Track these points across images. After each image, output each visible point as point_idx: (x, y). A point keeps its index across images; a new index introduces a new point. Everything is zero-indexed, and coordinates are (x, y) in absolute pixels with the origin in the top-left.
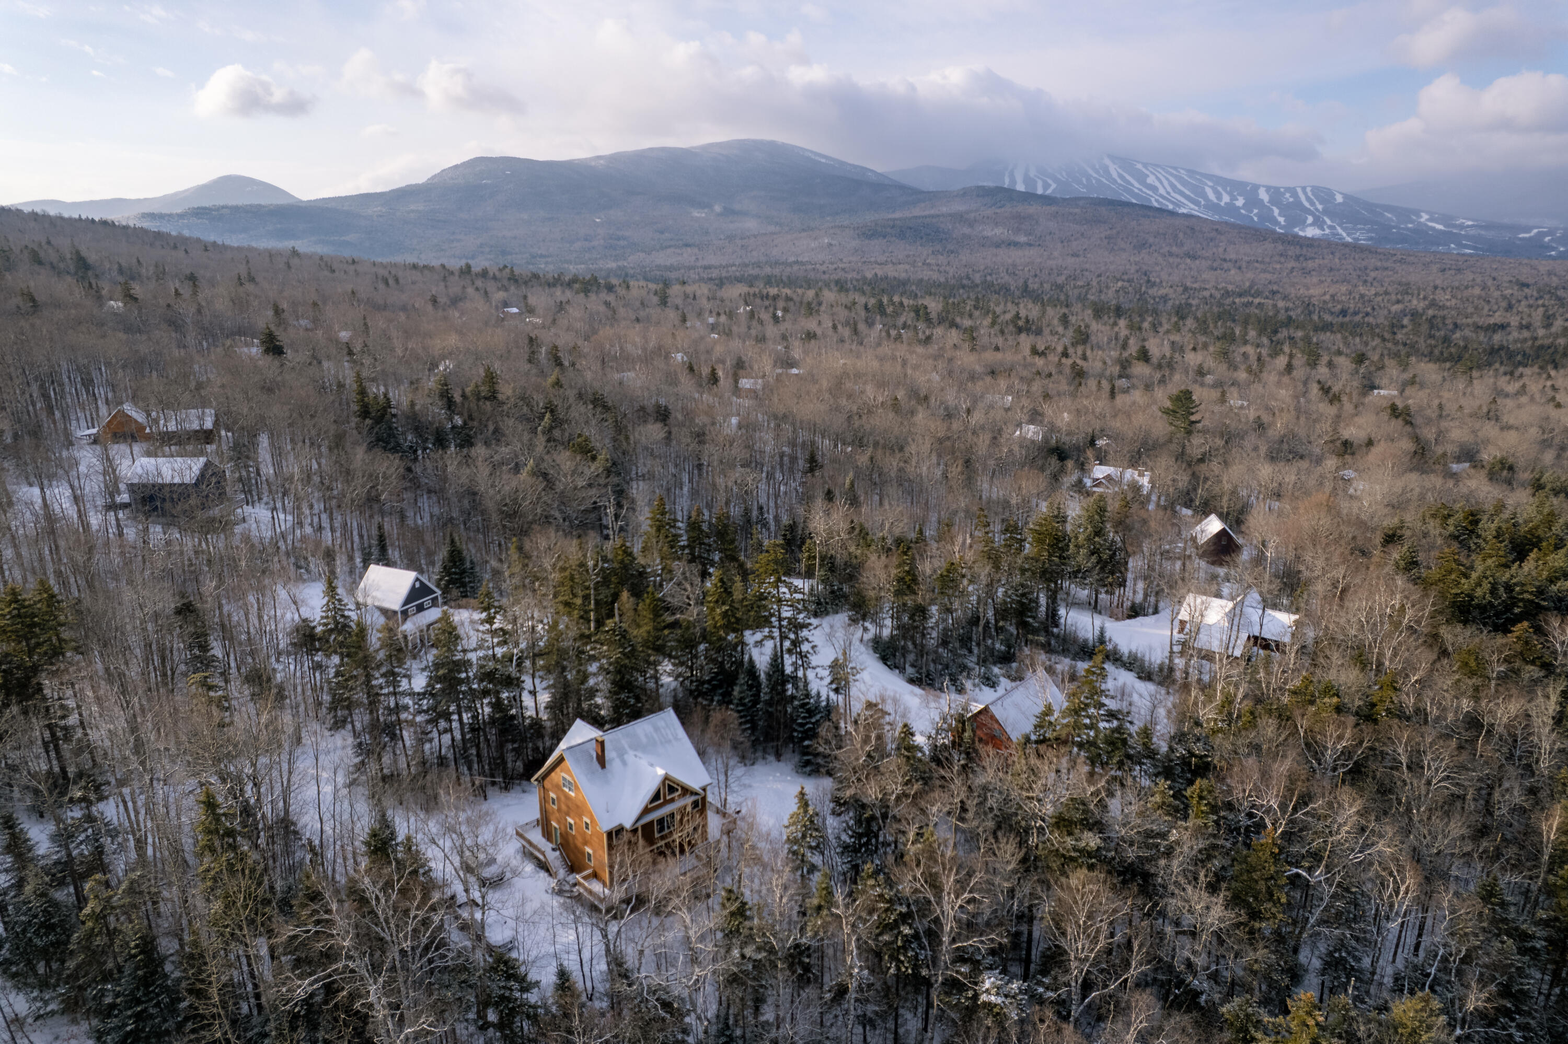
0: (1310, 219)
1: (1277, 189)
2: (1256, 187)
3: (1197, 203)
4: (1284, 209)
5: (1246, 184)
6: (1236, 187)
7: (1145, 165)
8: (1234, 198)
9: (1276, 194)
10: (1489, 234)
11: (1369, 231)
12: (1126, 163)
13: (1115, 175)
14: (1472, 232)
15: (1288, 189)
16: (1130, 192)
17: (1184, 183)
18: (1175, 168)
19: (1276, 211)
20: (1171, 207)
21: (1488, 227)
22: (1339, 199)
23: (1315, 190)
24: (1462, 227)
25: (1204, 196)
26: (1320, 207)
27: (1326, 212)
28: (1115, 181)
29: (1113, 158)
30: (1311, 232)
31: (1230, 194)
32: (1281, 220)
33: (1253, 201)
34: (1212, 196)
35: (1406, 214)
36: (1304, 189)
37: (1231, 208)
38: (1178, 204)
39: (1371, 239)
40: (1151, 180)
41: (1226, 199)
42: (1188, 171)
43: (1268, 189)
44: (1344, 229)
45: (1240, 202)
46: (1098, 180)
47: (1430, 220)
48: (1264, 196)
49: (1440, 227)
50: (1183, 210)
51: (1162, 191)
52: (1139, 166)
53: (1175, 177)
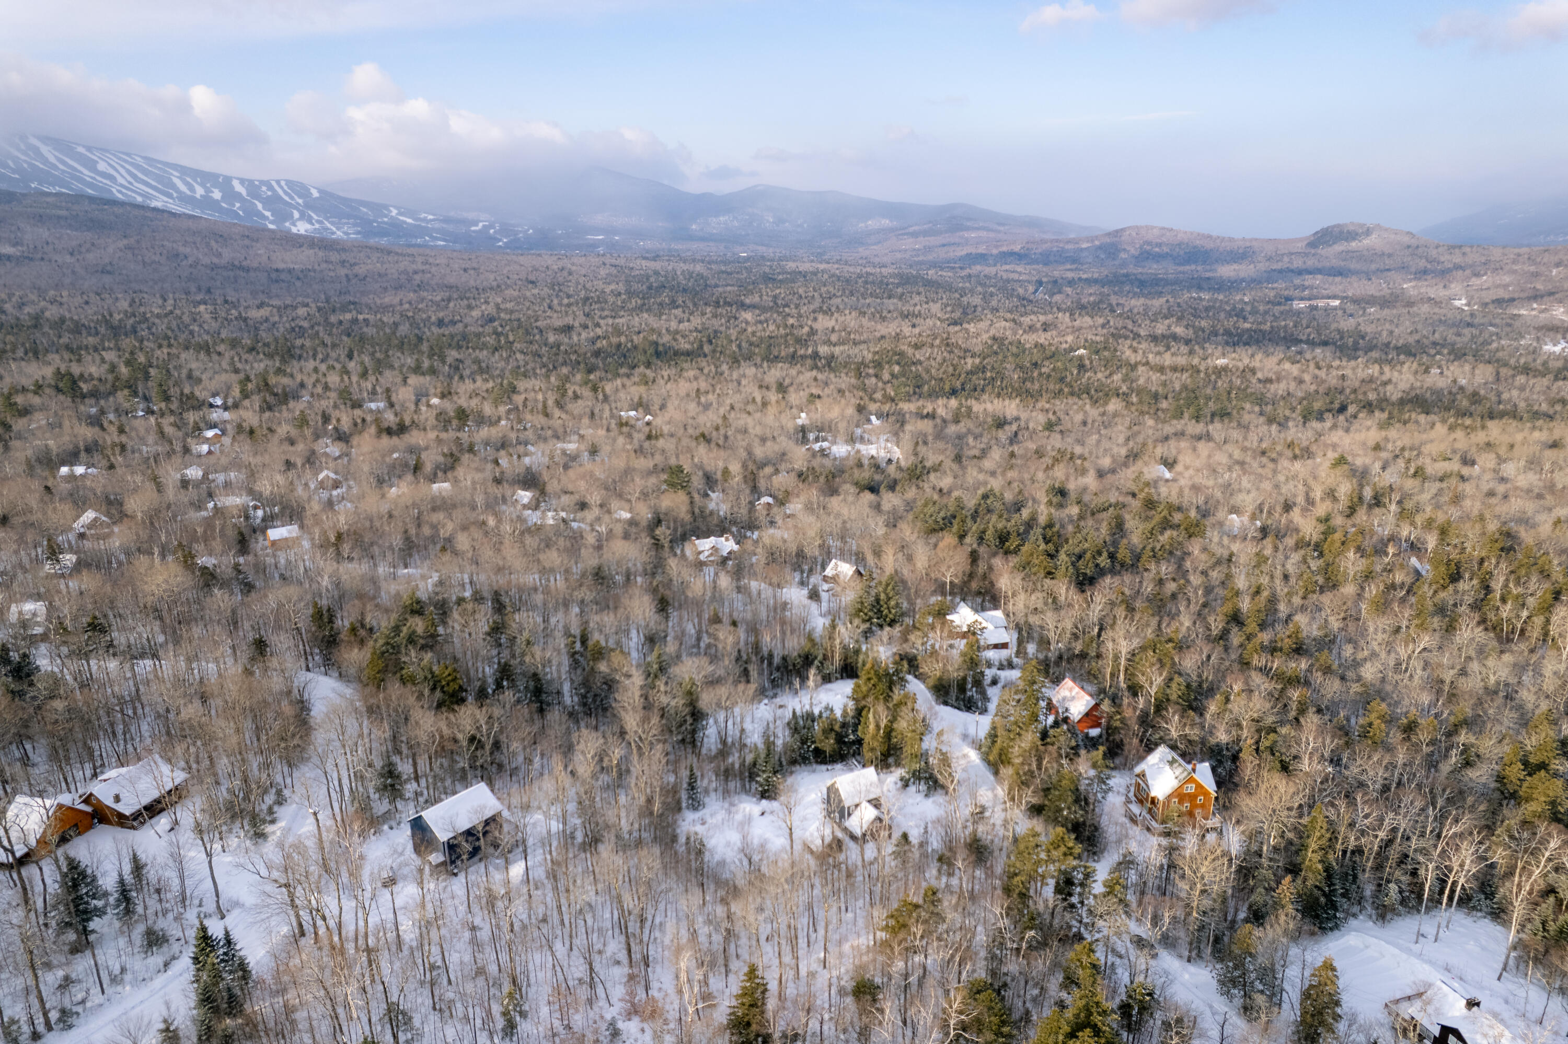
0: (296, 215)
1: (251, 182)
2: (228, 180)
3: (169, 196)
4: (267, 202)
5: (218, 176)
6: (208, 178)
7: (89, 149)
8: (208, 191)
9: (252, 187)
10: (450, 227)
11: (355, 225)
12: (63, 146)
13: (52, 159)
14: (437, 225)
15: (262, 182)
16: (81, 180)
17: (146, 172)
18: (128, 155)
19: (260, 206)
20: (139, 199)
21: (447, 220)
22: (315, 194)
23: (288, 182)
24: (425, 220)
25: (174, 187)
26: (300, 201)
27: (307, 206)
28: (55, 167)
29: (46, 140)
30: (301, 228)
31: (202, 185)
32: (268, 214)
33: (231, 195)
34: (183, 188)
35: (380, 208)
36: (278, 182)
37: (207, 202)
38: (145, 196)
39: (358, 233)
40: (102, 166)
41: (200, 191)
42: (145, 158)
43: (242, 181)
44: (332, 223)
45: (217, 195)
46: (30, 164)
47: (400, 214)
48: (238, 188)
49: (409, 221)
50: (154, 204)
51: (120, 180)
52: (81, 149)
53: (132, 164)
